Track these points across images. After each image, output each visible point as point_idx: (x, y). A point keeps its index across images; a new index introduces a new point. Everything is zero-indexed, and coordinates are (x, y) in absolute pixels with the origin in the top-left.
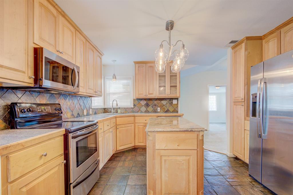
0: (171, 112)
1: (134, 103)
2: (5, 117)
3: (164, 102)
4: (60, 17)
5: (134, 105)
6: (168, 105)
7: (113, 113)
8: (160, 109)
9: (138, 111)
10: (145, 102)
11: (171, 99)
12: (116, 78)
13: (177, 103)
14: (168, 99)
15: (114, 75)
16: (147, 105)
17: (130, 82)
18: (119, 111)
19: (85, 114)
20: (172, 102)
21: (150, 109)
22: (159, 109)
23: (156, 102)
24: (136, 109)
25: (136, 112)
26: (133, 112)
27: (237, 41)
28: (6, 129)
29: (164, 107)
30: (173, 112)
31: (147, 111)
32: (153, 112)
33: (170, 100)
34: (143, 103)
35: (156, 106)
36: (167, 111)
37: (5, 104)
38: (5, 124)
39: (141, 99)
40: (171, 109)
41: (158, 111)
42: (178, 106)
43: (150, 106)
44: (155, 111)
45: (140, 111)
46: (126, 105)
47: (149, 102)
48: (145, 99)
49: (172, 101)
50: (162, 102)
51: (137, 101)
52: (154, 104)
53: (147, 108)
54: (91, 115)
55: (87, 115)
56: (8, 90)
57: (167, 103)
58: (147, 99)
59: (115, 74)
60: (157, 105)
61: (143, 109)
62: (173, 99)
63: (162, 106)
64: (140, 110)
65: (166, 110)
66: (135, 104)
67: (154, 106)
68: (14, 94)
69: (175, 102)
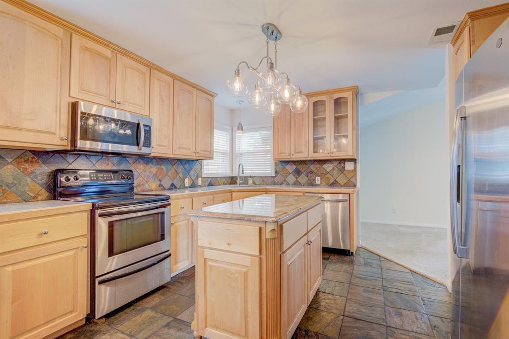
0: (341, 186)
1: (275, 169)
2: (49, 185)
3: (328, 167)
4: (119, 56)
5: (276, 172)
6: (335, 172)
7: (240, 184)
8: (320, 180)
9: (282, 182)
10: (294, 167)
11: (342, 161)
12: (244, 128)
13: (353, 169)
14: (336, 160)
15: (240, 124)
16: (298, 172)
17: (269, 133)
18: (250, 181)
19: (187, 185)
20: (344, 167)
21: (303, 179)
22: (318, 180)
23: (312, 167)
24: (279, 178)
25: (278, 185)
26: (275, 184)
27: (453, 27)
28: (50, 199)
29: (329, 175)
30: (346, 185)
31: (297, 184)
32: (308, 185)
33: (340, 163)
34: (291, 168)
35: (312, 173)
36: (334, 184)
37: (50, 171)
38: (48, 193)
39: (287, 162)
40: (342, 180)
41: (317, 183)
42: (355, 174)
43: (302, 173)
44: (312, 184)
45: (285, 183)
46: (264, 172)
47: (300, 167)
48: (294, 162)
49: (343, 165)
50: (324, 166)
51: (280, 166)
52: (309, 170)
53: (296, 178)
54: (200, 186)
55: (190, 187)
56: (54, 154)
57: (333, 169)
58: (297, 161)
59: (241, 122)
60: (315, 171)
61: (291, 179)
62: (344, 160)
63: (323, 175)
64: (285, 180)
65: (332, 180)
66: (278, 170)
67: (310, 175)
68: (62, 158)
69: (349, 166)
